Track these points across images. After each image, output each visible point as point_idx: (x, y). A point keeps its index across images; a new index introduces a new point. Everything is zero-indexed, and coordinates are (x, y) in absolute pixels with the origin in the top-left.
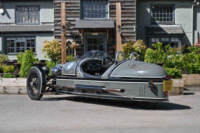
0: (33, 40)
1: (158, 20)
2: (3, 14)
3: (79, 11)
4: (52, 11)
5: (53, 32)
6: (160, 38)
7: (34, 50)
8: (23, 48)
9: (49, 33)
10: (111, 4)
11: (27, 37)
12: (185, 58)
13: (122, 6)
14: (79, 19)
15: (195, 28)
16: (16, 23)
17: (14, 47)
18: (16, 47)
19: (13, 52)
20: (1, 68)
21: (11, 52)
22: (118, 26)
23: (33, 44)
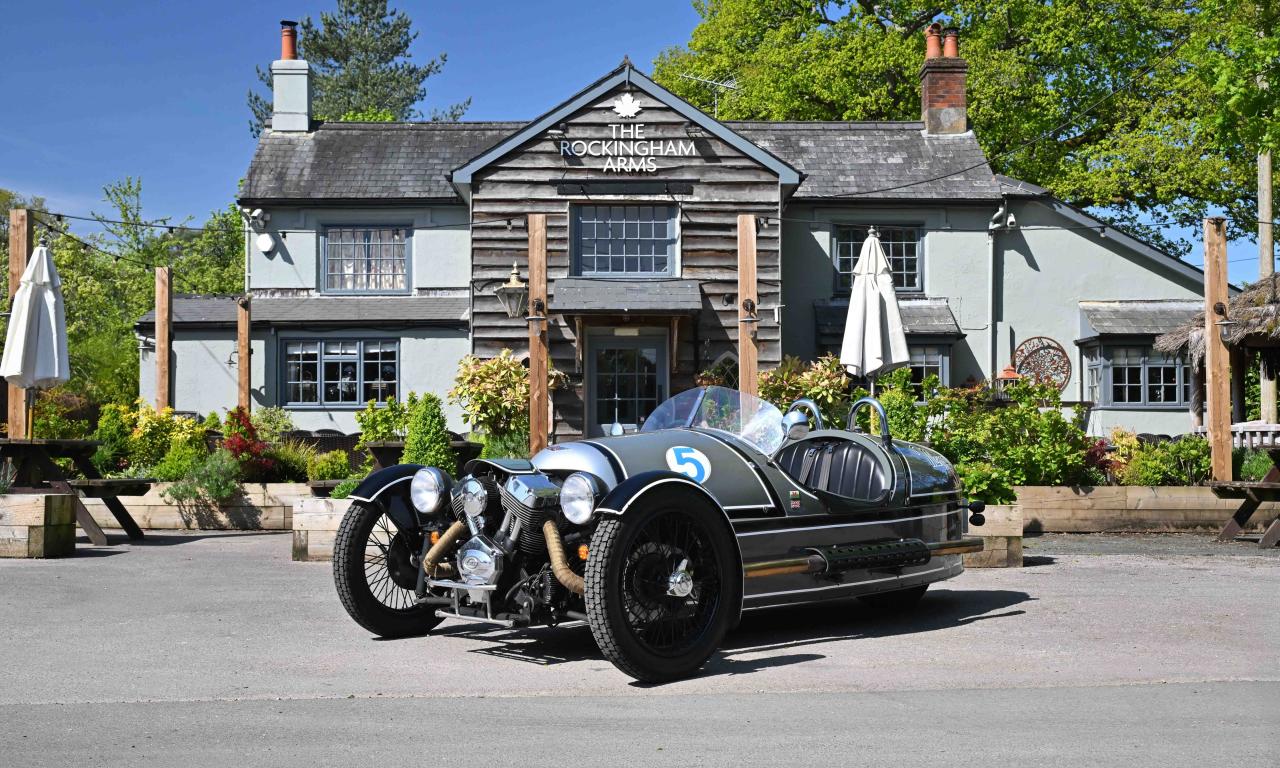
0: (392, 355)
2: (270, 254)
3: (566, 247)
4: (459, 242)
5: (465, 324)
7: (391, 390)
8: (350, 386)
9: (451, 327)
10: (685, 220)
11: (369, 342)
12: (994, 425)
14: (564, 274)
15: (997, 315)
16: (318, 289)
17: (318, 382)
18: (323, 382)
19: (311, 400)
20: (296, 463)
21: (304, 401)
22: (745, 305)
23: (387, 368)
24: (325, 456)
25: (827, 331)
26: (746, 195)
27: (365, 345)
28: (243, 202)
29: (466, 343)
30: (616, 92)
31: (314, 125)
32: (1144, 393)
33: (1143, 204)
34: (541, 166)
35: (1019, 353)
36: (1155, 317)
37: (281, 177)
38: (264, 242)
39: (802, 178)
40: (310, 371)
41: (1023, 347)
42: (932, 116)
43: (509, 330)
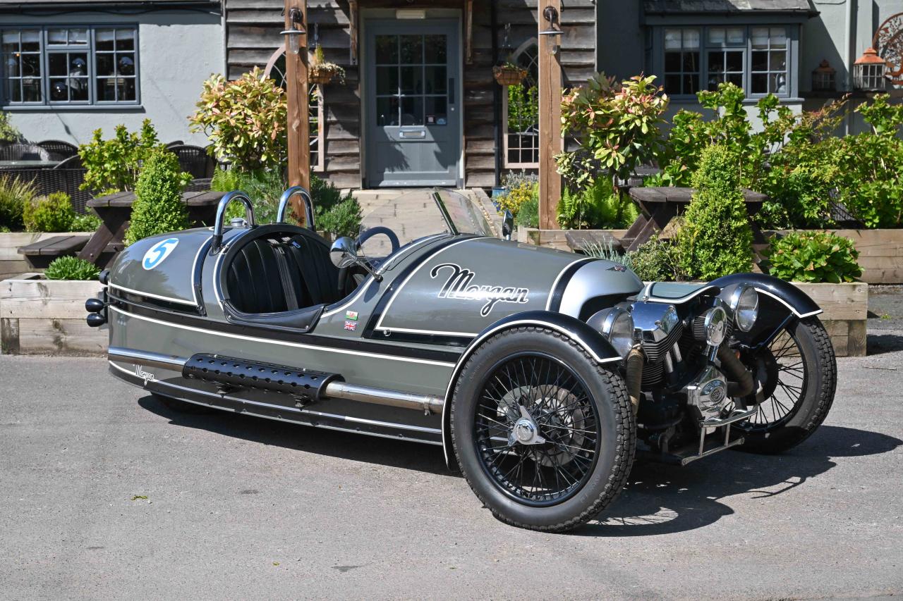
6: (704, 29)
7: (131, 89)
9: (200, 10)
11: (99, 28)
17: (41, 77)
18: (49, 77)
19: (34, 100)
20: (10, 206)
21: (25, 100)
22: (546, 15)
23: (125, 60)
24: (44, 200)
25: (653, 9)
27: (96, 32)
29: (217, 31)
35: (882, 32)
40: (31, 65)
41: (887, 25)
43: (270, 13)
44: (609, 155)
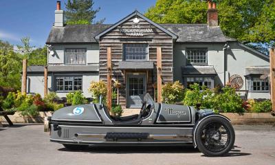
0: (80, 79)
1: (192, 61)
2: (53, 56)
3: (122, 54)
4: (97, 53)
5: (98, 72)
6: (195, 78)
7: (81, 88)
8: (71, 87)
9: (94, 73)
10: (150, 47)
13: (162, 49)
14: (121, 60)
15: (226, 69)
16: (65, 63)
18: (64, 86)
19: (62, 90)
20: (52, 107)
21: (60, 90)
22: (159, 69)
23: (80, 82)
24: (58, 105)
25: (184, 73)
26: (165, 41)
27: (74, 77)
28: (47, 43)
29: (98, 77)
30: (134, 17)
31: (64, 25)
32: (261, 88)
33: (263, 42)
34: (116, 35)
35: (231, 79)
36: (263, 70)
37: (56, 37)
38: (52, 53)
39: (178, 37)
40: (61, 83)
41: (232, 77)
42: (210, 22)
44: (172, 97)
